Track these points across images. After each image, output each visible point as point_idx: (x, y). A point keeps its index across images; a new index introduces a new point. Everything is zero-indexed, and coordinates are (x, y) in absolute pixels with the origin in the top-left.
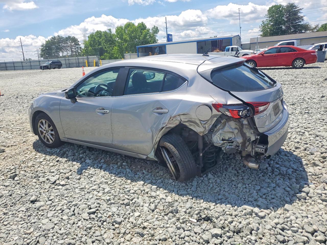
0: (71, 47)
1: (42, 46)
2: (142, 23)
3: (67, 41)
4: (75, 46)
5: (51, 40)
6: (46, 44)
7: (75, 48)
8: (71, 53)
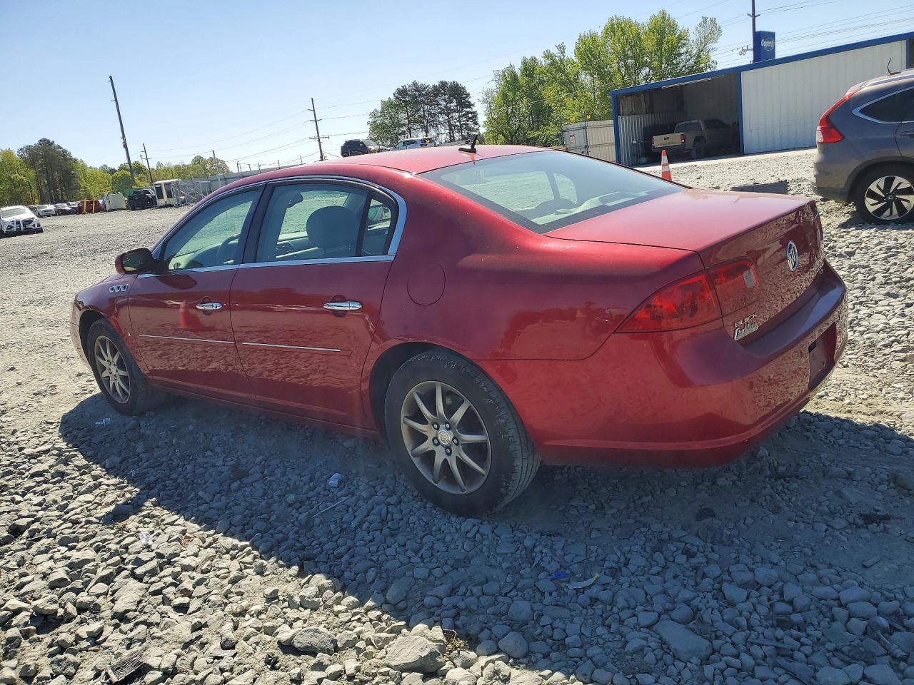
0: (448, 115)
1: (373, 115)
2: (663, 13)
3: (436, 96)
4: (459, 112)
5: (397, 98)
6: (382, 111)
7: (460, 117)
8: (448, 131)
